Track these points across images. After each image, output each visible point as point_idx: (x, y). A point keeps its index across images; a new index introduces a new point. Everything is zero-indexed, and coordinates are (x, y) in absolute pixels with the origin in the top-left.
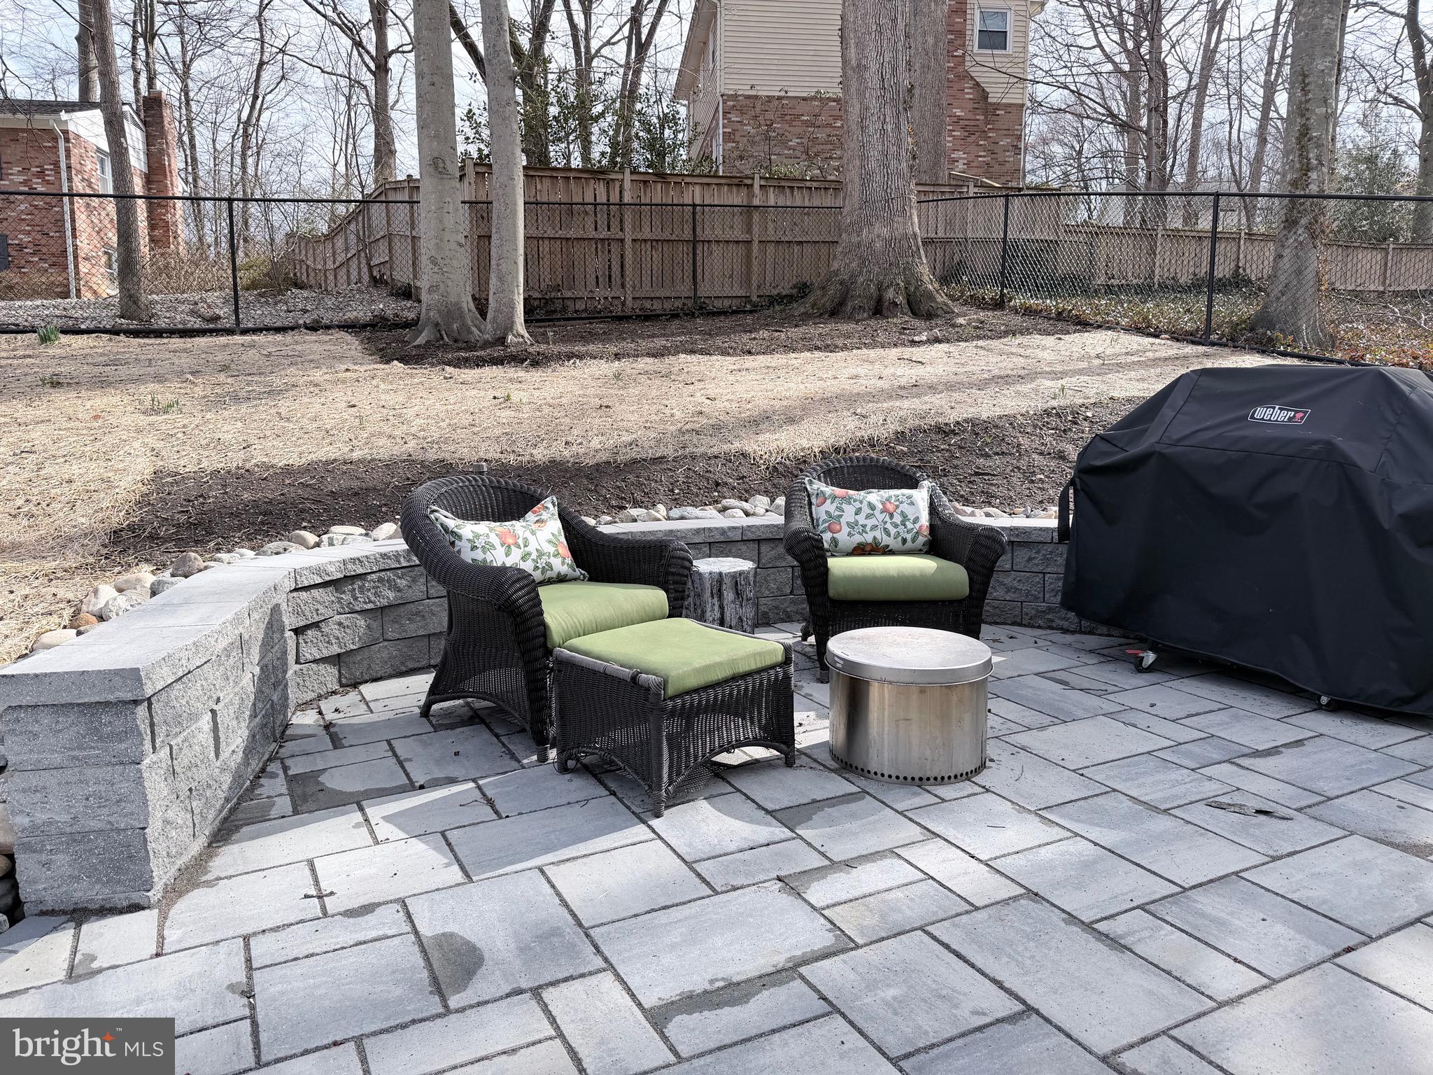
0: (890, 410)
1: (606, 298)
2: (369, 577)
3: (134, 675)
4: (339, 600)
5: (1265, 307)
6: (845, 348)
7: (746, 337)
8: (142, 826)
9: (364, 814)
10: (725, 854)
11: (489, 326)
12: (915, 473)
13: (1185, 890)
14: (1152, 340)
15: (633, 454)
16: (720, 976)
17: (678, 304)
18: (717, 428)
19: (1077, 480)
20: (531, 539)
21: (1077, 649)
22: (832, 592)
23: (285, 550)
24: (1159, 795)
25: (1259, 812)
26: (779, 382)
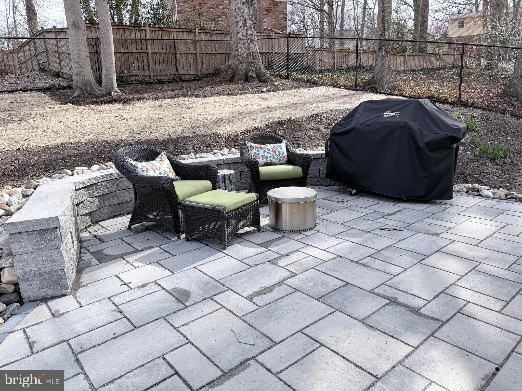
0: (263, 116)
1: (143, 75)
2: (98, 184)
3: (56, 219)
4: (89, 193)
5: (373, 77)
6: (239, 94)
7: (202, 90)
8: (63, 269)
9: (126, 260)
10: (250, 257)
11: (103, 88)
12: (280, 138)
13: (379, 251)
14: (338, 89)
15: (177, 135)
16: (262, 286)
17: (171, 77)
18: (204, 125)
19: (331, 138)
20: (161, 167)
21: (331, 191)
22: (261, 178)
23: (62, 177)
24: (366, 228)
25: (394, 229)
26: (221, 107)
